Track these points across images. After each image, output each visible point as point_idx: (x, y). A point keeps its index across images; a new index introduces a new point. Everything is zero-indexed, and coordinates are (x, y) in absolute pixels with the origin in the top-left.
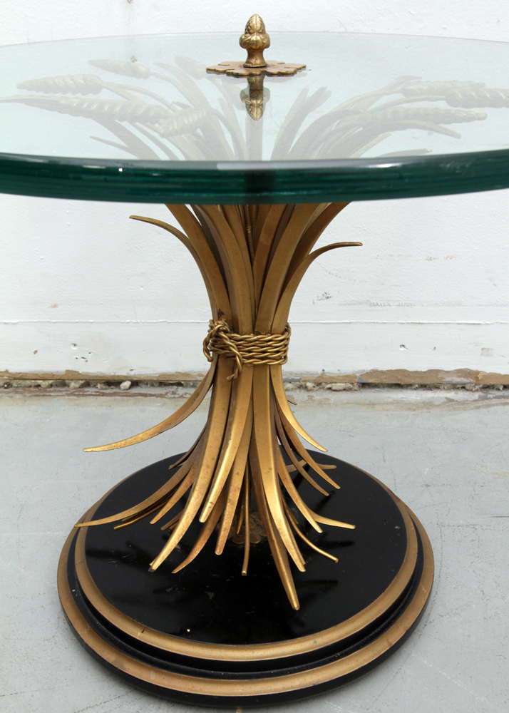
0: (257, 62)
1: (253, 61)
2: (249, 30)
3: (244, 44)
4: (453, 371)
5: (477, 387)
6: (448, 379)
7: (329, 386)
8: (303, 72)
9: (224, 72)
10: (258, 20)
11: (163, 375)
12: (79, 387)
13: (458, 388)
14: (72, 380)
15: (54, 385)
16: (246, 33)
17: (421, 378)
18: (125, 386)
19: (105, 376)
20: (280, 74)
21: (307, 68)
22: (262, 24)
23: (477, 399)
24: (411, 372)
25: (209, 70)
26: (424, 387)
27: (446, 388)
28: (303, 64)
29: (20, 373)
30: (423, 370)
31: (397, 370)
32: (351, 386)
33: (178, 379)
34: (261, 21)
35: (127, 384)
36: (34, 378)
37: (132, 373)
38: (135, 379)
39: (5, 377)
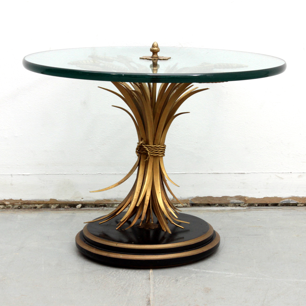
0: (155, 56)
1: (154, 56)
2: (153, 46)
3: (151, 50)
4: (234, 197)
5: (245, 205)
6: (232, 201)
8: (170, 59)
9: (146, 59)
10: (156, 43)
11: (98, 201)
12: (56, 208)
13: (237, 206)
14: (53, 204)
15: (43, 207)
16: (152, 47)
17: (219, 200)
18: (79, 207)
19: (69, 202)
20: (164, 60)
21: (171, 58)
22: (157, 45)
23: (245, 209)
24: (215, 198)
25: (141, 58)
26: (221, 205)
27: (231, 205)
28: (170, 57)
29: (27, 201)
30: (220, 197)
31: (208, 197)
32: (187, 205)
33: (104, 203)
34: (157, 44)
36: (34, 203)
37: (83, 200)
38: (83, 203)
39: (20, 203)
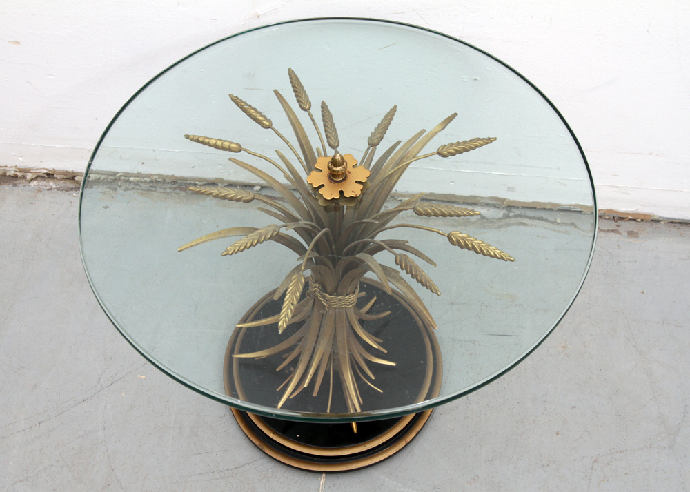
6: (484, 201)
7: (400, 199)
14: (219, 183)
17: (465, 199)
23: (501, 217)
24: (458, 196)
26: (466, 203)
27: (481, 204)
29: (183, 177)
31: (448, 194)
35: (257, 188)
36: (192, 180)
38: (263, 186)
39: (172, 178)
